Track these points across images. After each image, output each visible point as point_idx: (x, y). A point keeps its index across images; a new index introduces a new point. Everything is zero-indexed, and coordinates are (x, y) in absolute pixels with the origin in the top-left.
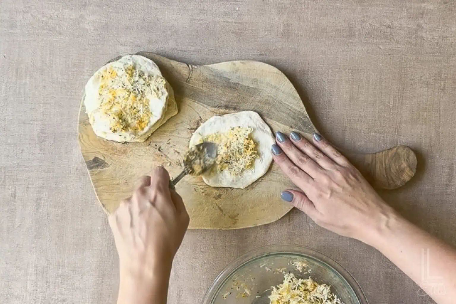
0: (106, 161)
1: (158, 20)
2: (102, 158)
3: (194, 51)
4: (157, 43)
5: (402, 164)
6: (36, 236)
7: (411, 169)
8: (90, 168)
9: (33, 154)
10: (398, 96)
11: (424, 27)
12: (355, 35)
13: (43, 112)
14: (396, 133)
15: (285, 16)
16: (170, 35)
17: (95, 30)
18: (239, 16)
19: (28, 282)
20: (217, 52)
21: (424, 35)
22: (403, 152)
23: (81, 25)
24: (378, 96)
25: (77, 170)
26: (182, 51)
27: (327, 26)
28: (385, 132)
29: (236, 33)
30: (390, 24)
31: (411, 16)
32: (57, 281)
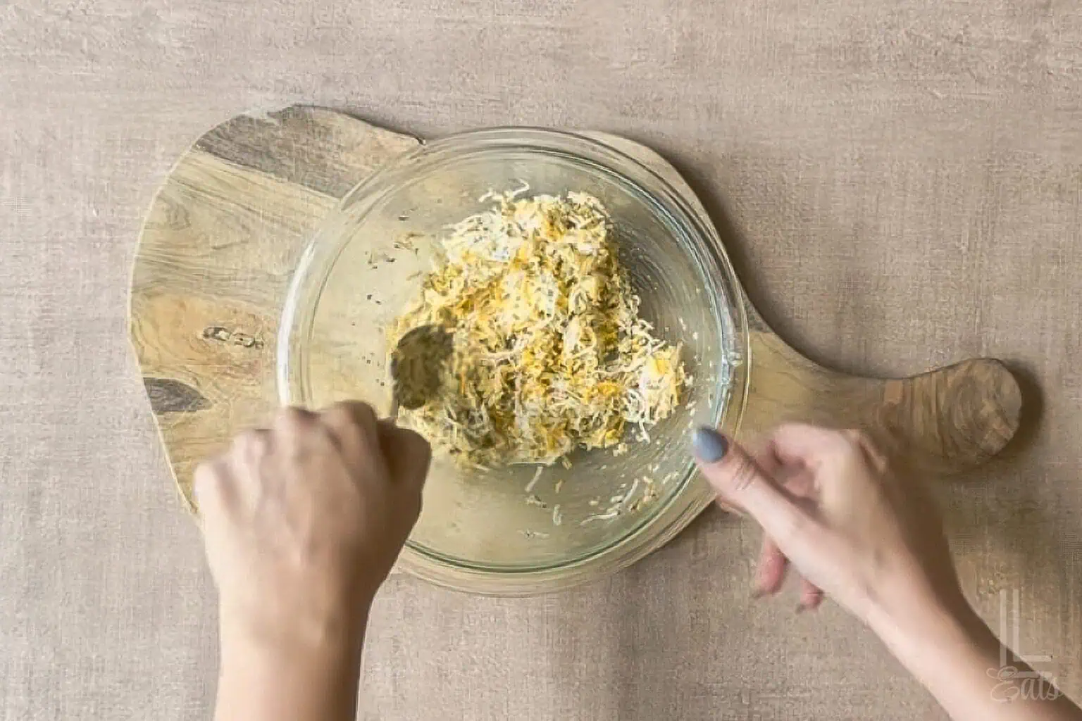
0: (202, 393)
1: (350, 23)
2: (193, 385)
3: (444, 104)
4: (347, 83)
5: (983, 405)
6: (28, 589)
7: (1006, 421)
8: (160, 410)
9: (21, 375)
10: (982, 222)
11: (1052, 41)
12: (868, 64)
13: (47, 263)
14: (977, 320)
15: (684, 12)
16: (383, 61)
17: (183, 47)
18: (564, 12)
19: (9, 711)
20: (507, 108)
21: (1050, 61)
22: (984, 376)
23: (149, 35)
24: (928, 223)
25: (136, 416)
26: (414, 103)
27: (796, 38)
28: (947, 318)
29: (555, 57)
30: (962, 32)
31: (1016, 13)
32: (85, 708)
